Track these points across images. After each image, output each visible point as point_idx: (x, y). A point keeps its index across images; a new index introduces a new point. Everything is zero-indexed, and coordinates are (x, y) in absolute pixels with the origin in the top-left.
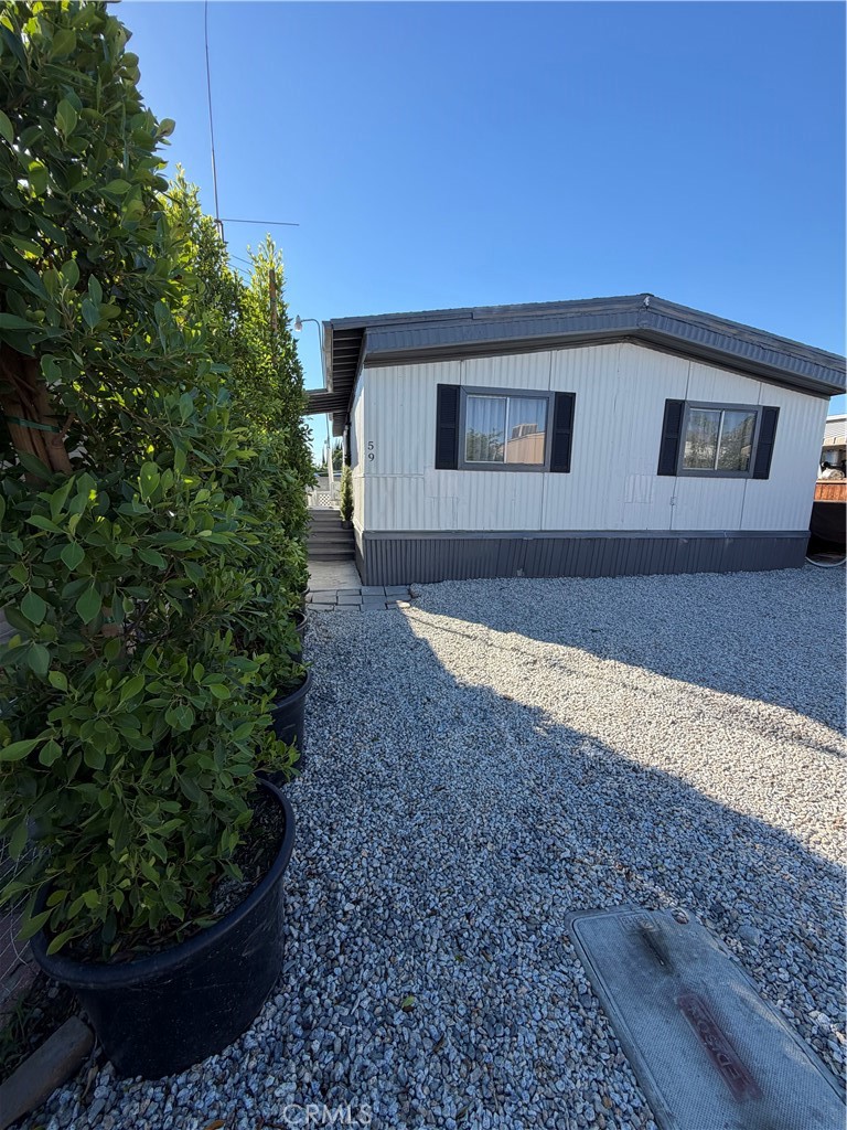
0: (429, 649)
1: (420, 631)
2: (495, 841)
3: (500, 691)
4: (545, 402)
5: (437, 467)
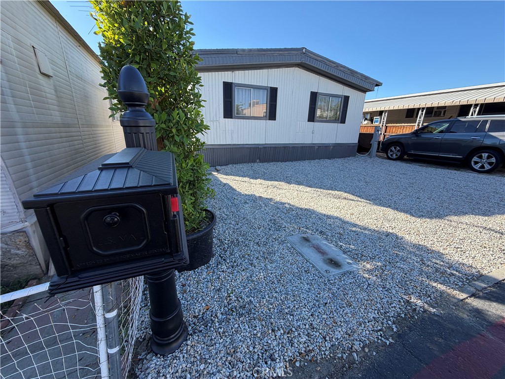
0: (230, 186)
1: (225, 181)
2: (263, 227)
3: (258, 195)
4: (266, 91)
5: (224, 117)
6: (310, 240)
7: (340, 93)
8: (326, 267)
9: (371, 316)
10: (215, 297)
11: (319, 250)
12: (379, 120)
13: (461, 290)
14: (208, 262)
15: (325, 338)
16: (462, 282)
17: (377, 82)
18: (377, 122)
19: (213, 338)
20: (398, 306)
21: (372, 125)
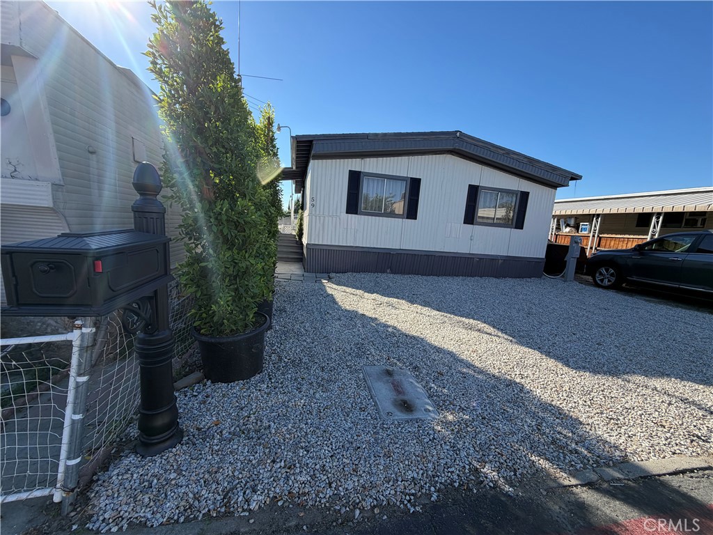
0: (333, 298)
3: (361, 312)
4: (405, 182)
5: (347, 213)
6: (394, 374)
7: (515, 189)
8: (391, 409)
9: (410, 475)
10: (233, 414)
11: (398, 388)
12: (588, 227)
13: (572, 474)
14: (249, 378)
15: (330, 484)
16: (585, 464)
18: (585, 229)
19: (203, 452)
20: (458, 472)
21: (577, 234)
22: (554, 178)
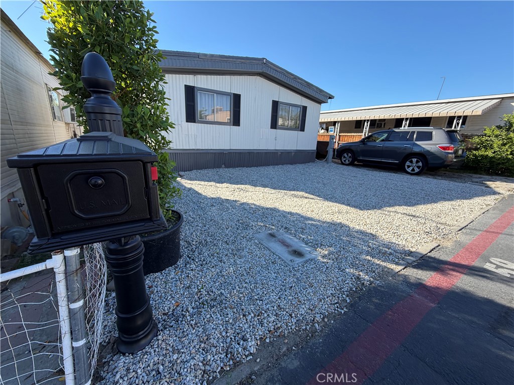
0: (195, 191)
1: (188, 186)
2: (231, 227)
3: (224, 198)
4: (229, 97)
5: (187, 121)
6: (276, 235)
7: (299, 104)
8: (291, 257)
9: (329, 292)
10: (185, 294)
11: (284, 244)
12: (333, 129)
13: (397, 264)
14: (175, 263)
15: (291, 315)
16: (398, 259)
17: (330, 95)
18: (332, 131)
19: (185, 330)
20: (350, 282)
21: (328, 134)
22: (320, 97)
